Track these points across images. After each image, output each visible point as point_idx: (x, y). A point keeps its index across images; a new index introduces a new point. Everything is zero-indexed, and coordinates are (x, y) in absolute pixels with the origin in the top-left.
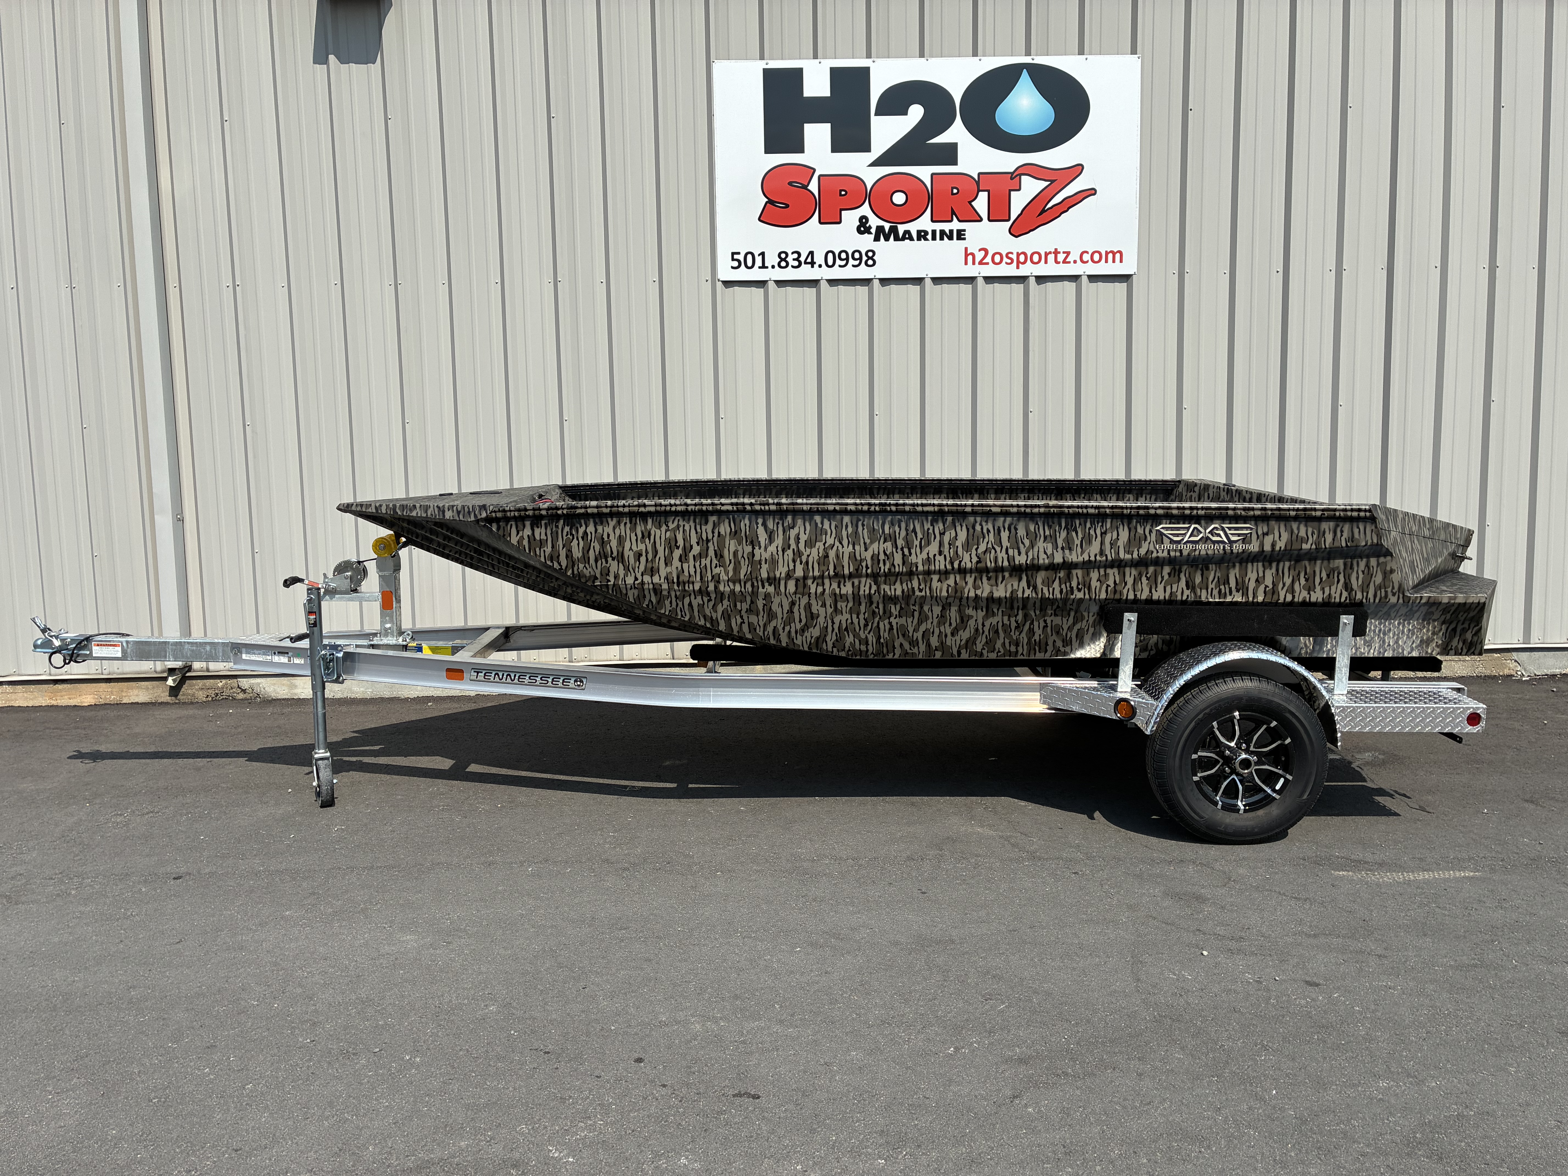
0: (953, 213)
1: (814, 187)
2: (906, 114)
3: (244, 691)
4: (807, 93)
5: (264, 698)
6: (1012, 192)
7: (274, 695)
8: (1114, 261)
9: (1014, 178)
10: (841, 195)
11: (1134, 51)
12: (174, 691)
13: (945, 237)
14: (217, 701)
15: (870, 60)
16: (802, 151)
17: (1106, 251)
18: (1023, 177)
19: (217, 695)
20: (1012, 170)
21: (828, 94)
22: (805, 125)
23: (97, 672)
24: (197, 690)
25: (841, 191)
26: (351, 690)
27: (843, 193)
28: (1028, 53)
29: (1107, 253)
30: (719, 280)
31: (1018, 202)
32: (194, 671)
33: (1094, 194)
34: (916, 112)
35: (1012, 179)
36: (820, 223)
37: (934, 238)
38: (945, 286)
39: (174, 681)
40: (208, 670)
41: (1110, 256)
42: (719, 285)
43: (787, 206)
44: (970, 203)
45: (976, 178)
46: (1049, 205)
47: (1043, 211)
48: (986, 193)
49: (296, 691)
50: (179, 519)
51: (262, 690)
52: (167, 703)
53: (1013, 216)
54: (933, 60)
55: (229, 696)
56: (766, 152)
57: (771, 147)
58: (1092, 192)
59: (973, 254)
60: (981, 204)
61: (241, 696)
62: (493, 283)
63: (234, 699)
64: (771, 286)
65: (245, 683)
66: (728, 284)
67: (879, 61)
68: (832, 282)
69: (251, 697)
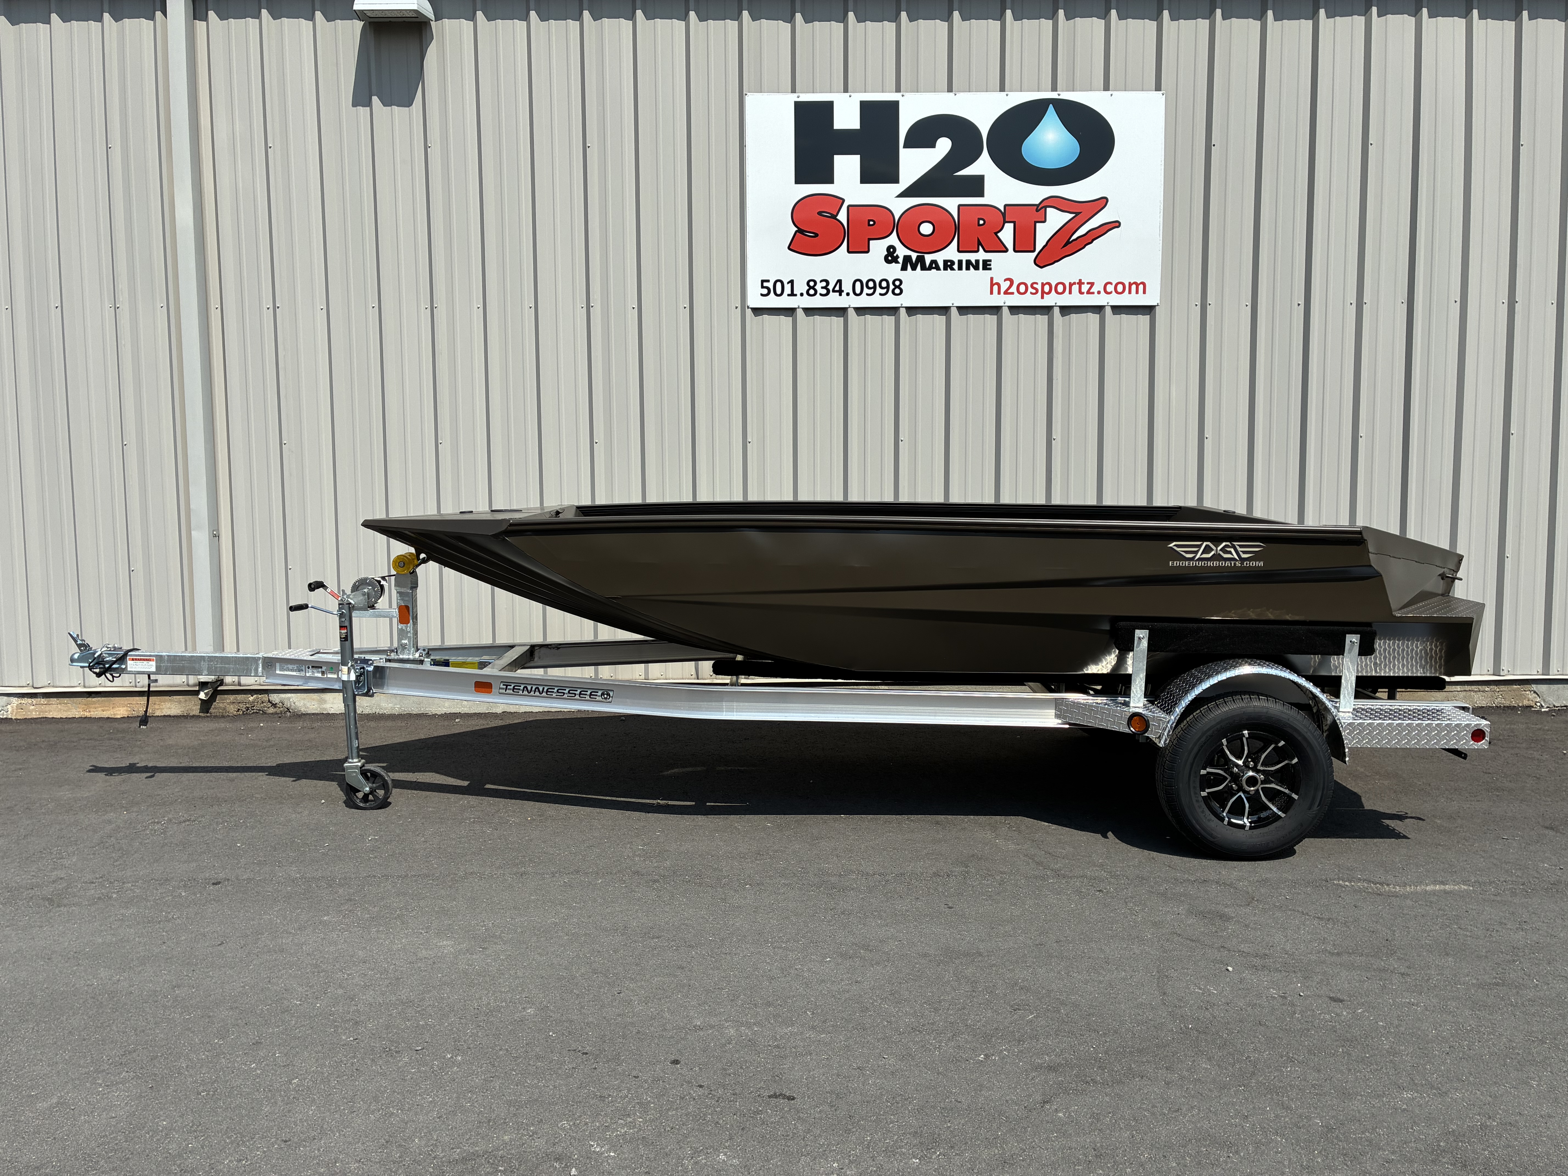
0: (979, 244)
1: (842, 217)
2: (933, 146)
3: (274, 705)
4: (838, 125)
5: (295, 712)
6: (1037, 224)
7: (303, 710)
8: (1137, 292)
9: (1040, 210)
10: (869, 225)
11: (1158, 88)
12: (206, 706)
13: (971, 267)
14: (248, 713)
15: (899, 94)
16: (831, 181)
17: (1130, 283)
18: (1048, 210)
19: (248, 709)
20: (1037, 203)
21: (859, 127)
22: (835, 156)
23: (131, 685)
24: (228, 704)
25: (869, 221)
26: (379, 705)
27: (871, 223)
28: (1054, 89)
29: (1130, 285)
30: (748, 308)
31: (1044, 233)
32: (226, 685)
33: (1118, 227)
34: (944, 145)
35: (1037, 211)
36: (849, 252)
37: (960, 268)
38: (971, 317)
39: (206, 694)
40: (239, 684)
41: (1134, 287)
42: (749, 312)
43: (816, 235)
44: (996, 234)
45: (1003, 210)
46: (1074, 237)
47: (1068, 243)
48: (1012, 225)
49: (325, 706)
50: (216, 536)
51: (293, 704)
52: (198, 717)
53: (1039, 247)
54: (961, 95)
55: (260, 710)
56: (797, 182)
57: (800, 178)
58: (1116, 224)
59: (998, 284)
60: (1007, 234)
61: (272, 710)
62: (527, 308)
63: (264, 713)
64: (800, 314)
65: (275, 698)
66: (757, 311)
67: (908, 95)
68: (860, 311)
69: (281, 712)
